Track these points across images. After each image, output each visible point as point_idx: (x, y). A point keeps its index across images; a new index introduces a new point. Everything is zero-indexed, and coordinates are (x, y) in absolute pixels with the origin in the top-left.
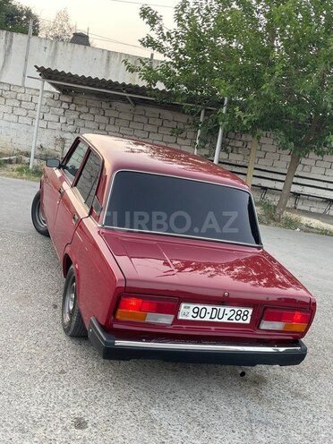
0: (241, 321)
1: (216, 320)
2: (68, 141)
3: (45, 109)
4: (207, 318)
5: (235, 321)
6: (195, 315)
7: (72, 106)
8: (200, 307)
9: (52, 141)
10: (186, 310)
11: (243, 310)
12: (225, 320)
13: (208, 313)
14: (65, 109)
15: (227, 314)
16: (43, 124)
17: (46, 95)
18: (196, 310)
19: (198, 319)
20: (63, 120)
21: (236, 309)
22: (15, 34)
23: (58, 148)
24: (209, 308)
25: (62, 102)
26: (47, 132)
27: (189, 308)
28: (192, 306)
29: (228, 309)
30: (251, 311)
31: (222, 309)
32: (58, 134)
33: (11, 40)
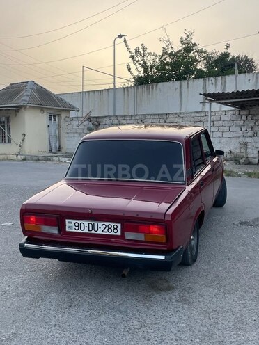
0: (113, 233)
1: (93, 232)
2: (249, 144)
3: (231, 123)
4: (86, 231)
5: (108, 233)
6: (77, 228)
7: (249, 117)
8: (79, 222)
9: (237, 145)
10: (70, 225)
11: (113, 224)
12: (100, 232)
13: (86, 227)
14: (244, 120)
15: (100, 228)
16: (230, 135)
17: (230, 113)
18: (77, 225)
19: (79, 231)
20: (244, 129)
21: (107, 224)
22: (227, 77)
23: (243, 150)
24: (86, 223)
25: (241, 116)
26: (233, 140)
27: (71, 223)
28: (74, 222)
29: (100, 224)
30: (119, 225)
31: (96, 223)
32: (241, 140)
33: (225, 82)
